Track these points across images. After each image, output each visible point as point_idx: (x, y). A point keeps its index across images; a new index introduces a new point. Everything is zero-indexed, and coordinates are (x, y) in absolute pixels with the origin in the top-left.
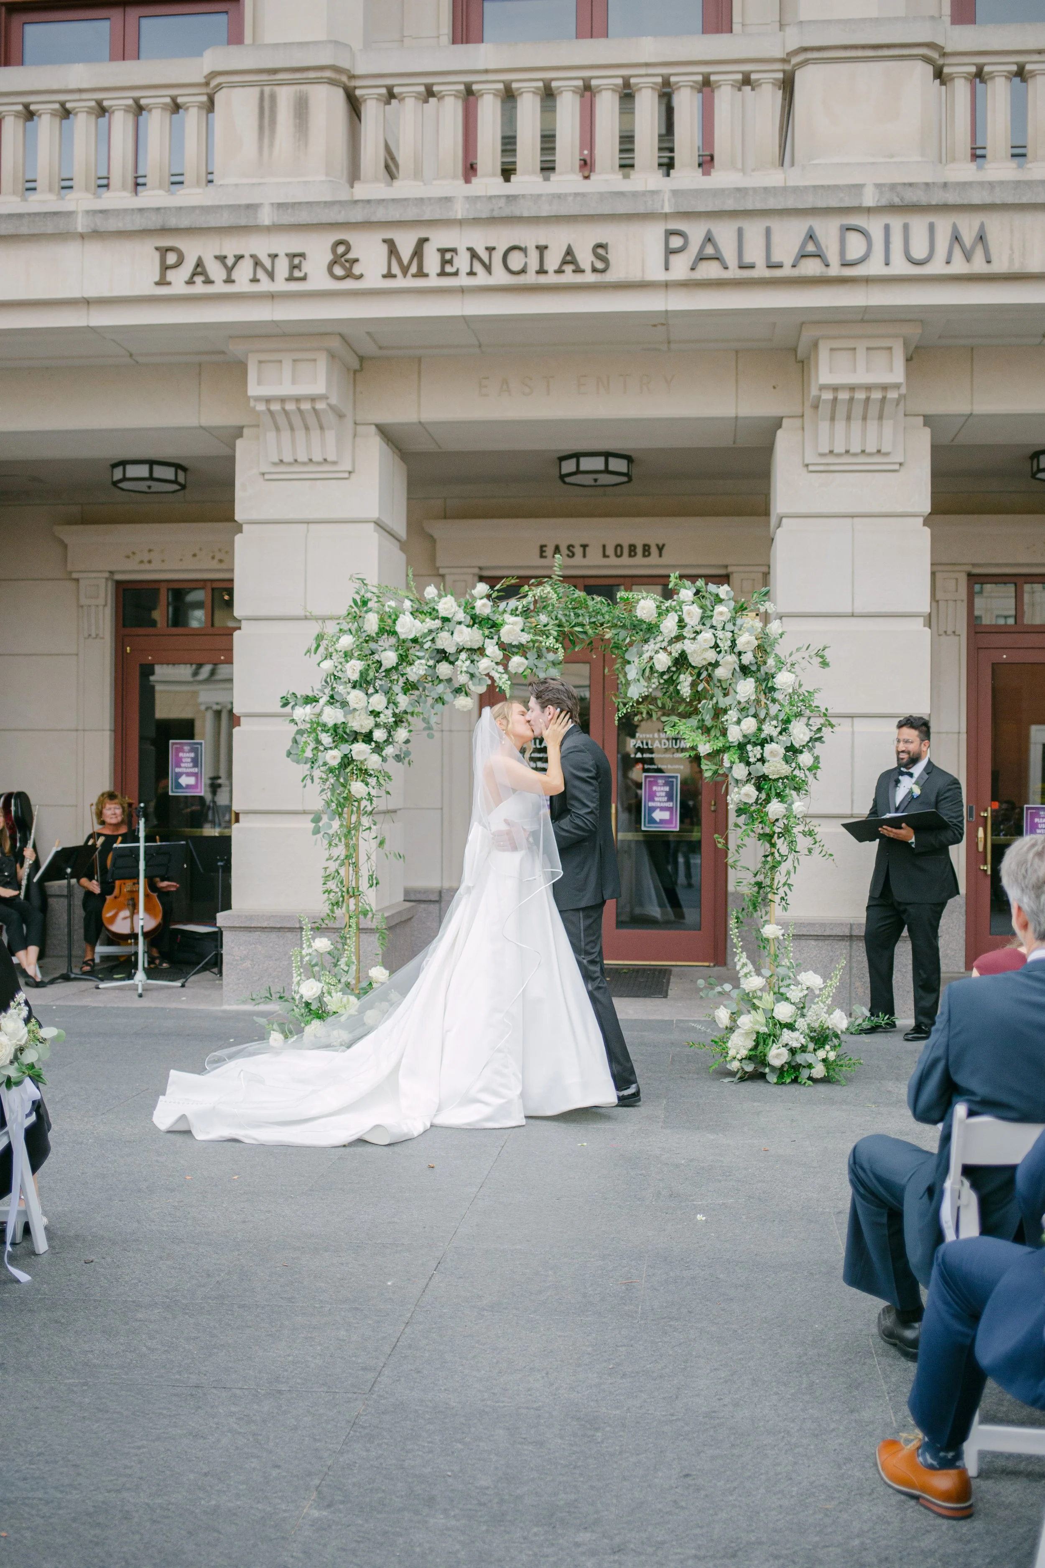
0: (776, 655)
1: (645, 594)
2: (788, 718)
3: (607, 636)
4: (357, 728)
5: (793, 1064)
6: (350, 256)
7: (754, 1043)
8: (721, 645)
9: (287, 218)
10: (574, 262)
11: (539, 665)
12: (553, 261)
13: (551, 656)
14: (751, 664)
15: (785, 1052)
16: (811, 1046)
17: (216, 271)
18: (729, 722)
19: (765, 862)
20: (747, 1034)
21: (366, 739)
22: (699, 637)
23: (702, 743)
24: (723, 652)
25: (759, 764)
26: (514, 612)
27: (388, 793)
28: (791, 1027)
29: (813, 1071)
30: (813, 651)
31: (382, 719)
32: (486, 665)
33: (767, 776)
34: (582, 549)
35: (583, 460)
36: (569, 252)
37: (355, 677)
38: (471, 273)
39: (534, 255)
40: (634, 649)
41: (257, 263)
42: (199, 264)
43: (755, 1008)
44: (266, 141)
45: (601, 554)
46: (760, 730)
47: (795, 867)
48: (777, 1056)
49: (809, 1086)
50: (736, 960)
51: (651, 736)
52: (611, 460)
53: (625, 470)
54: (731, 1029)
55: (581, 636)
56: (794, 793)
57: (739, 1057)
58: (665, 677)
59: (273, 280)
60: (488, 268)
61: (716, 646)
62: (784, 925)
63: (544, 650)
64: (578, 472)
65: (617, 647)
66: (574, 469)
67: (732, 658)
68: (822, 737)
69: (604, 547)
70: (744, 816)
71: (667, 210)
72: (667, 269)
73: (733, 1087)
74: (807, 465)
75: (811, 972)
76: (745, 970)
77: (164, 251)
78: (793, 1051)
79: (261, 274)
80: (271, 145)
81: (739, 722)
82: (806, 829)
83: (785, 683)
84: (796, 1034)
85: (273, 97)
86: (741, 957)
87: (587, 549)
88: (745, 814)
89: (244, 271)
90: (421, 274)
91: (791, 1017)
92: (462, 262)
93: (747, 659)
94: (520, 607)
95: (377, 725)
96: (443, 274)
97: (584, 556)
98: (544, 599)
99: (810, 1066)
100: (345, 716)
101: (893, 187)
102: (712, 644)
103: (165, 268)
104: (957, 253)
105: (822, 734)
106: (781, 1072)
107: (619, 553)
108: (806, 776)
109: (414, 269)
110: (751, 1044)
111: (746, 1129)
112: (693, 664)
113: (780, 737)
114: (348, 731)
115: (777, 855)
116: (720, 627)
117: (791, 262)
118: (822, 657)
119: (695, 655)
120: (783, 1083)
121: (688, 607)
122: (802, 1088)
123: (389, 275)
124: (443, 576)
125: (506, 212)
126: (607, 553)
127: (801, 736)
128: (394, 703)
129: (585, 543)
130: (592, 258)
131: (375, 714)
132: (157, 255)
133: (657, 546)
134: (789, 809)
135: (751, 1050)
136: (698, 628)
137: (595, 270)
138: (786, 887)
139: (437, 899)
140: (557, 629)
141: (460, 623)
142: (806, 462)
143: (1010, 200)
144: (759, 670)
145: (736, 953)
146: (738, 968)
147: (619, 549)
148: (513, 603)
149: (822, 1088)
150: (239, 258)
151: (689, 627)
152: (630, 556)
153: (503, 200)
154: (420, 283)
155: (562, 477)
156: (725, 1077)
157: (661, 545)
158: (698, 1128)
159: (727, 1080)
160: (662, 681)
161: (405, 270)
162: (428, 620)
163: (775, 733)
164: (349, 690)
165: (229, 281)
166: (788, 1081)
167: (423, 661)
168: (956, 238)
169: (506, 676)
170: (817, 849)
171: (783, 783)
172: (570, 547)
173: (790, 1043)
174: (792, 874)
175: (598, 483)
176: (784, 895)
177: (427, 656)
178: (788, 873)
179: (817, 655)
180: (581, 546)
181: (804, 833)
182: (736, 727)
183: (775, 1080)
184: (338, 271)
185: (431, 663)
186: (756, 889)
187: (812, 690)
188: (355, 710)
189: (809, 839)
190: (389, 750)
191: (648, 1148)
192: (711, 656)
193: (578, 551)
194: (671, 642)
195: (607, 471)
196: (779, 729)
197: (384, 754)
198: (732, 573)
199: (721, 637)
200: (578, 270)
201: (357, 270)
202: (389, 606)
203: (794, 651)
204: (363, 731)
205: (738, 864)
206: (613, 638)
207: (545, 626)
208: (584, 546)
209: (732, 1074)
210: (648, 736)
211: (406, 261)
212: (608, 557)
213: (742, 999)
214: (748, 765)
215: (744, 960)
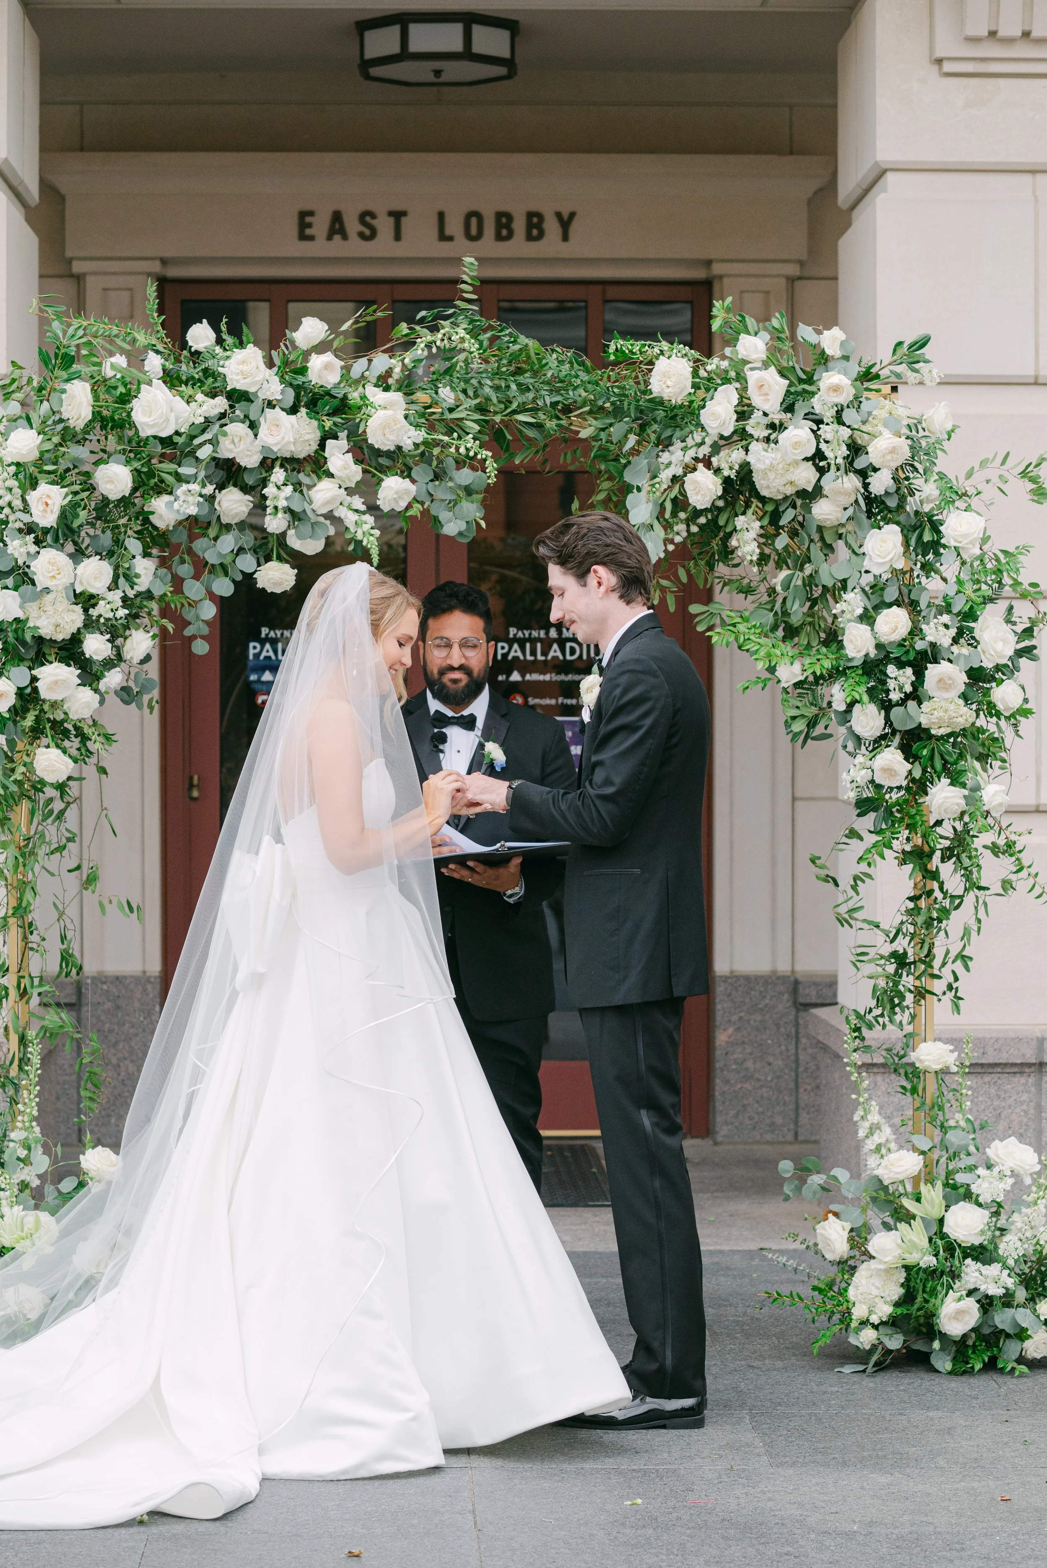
0: (942, 476)
1: (665, 345)
2: (971, 608)
3: (584, 434)
4: (46, 631)
5: (986, 1331)
7: (902, 1291)
8: (829, 454)
11: (439, 494)
13: (465, 476)
14: (887, 493)
15: (971, 1305)
16: (1021, 1295)
18: (847, 616)
19: (913, 912)
20: (889, 1271)
21: (64, 654)
22: (783, 437)
23: (787, 660)
24: (833, 468)
25: (912, 704)
26: (383, 382)
27: (103, 771)
28: (981, 1254)
29: (1027, 1344)
30: (1016, 464)
31: (102, 610)
32: (328, 495)
33: (927, 731)
34: (391, 220)
35: (414, 29)
37: (47, 519)
40: (641, 462)
43: (908, 1218)
45: (435, 232)
46: (915, 632)
47: (979, 921)
48: (956, 1314)
49: (1022, 1375)
50: (856, 1118)
51: (542, 634)
52: (478, 30)
53: (506, 54)
54: (848, 1267)
55: (531, 433)
56: (977, 765)
57: (875, 1319)
58: (702, 520)
61: (819, 455)
62: (956, 1043)
63: (450, 462)
64: (404, 55)
65: (604, 455)
66: (396, 49)
67: (852, 482)
68: (1035, 647)
69: (441, 216)
70: (872, 815)
73: (869, 1383)
74: (939, 61)
75: (1013, 1139)
76: (877, 1139)
78: (987, 1304)
81: (867, 618)
82: (1001, 842)
83: (965, 536)
84: (994, 1269)
86: (867, 1112)
87: (404, 221)
88: (875, 810)
91: (982, 1232)
93: (880, 483)
94: (397, 370)
95: (90, 624)
97: (398, 237)
98: (448, 354)
99: (1021, 1334)
100: (22, 607)
102: (812, 451)
105: (1033, 642)
106: (961, 1348)
107: (474, 231)
108: (1000, 730)
110: (897, 1292)
111: (941, 1462)
112: (764, 493)
113: (955, 649)
114: (28, 637)
115: (938, 894)
116: (828, 415)
118: (1033, 480)
119: (772, 476)
120: (964, 1373)
121: (757, 373)
122: (1007, 1379)
124: (79, 279)
126: (448, 232)
127: (999, 646)
128: (127, 577)
129: (398, 207)
131: (87, 601)
133: (559, 215)
134: (973, 797)
135: (897, 1305)
136: (777, 417)
138: (959, 963)
139: (73, 999)
140: (477, 416)
141: (271, 405)
142: (939, 54)
144: (901, 507)
145: (857, 1103)
146: (861, 1134)
147: (474, 221)
148: (381, 362)
151: (757, 415)
152: (499, 237)
155: (365, 65)
156: (842, 1365)
157: (565, 216)
158: (845, 1464)
159: (847, 1369)
160: (694, 529)
162: (200, 397)
163: (944, 638)
164: (33, 548)
166: (978, 1366)
167: (195, 487)
169: (369, 519)
170: (1022, 884)
171: (954, 745)
172: (366, 216)
173: (983, 1288)
174: (974, 934)
175: (444, 78)
176: (951, 979)
177: (202, 474)
178: (966, 933)
179: (1024, 474)
180: (391, 214)
181: (995, 849)
182: (864, 629)
183: (949, 1366)
185: (209, 489)
186: (891, 968)
187: (1011, 550)
188: (47, 590)
189: (1006, 863)
190: (113, 679)
191: (770, 1504)
192: (806, 476)
193: (384, 225)
194: (716, 448)
195: (468, 54)
196: (953, 632)
197: (102, 685)
198: (721, 277)
199: (829, 437)
202: (113, 366)
203: (977, 468)
204: (59, 637)
205: (857, 915)
206: (595, 438)
207: (451, 410)
208: (398, 216)
209: (860, 1356)
210: (535, 634)
212: (450, 239)
213: (874, 1200)
214: (886, 706)
215: (874, 1117)
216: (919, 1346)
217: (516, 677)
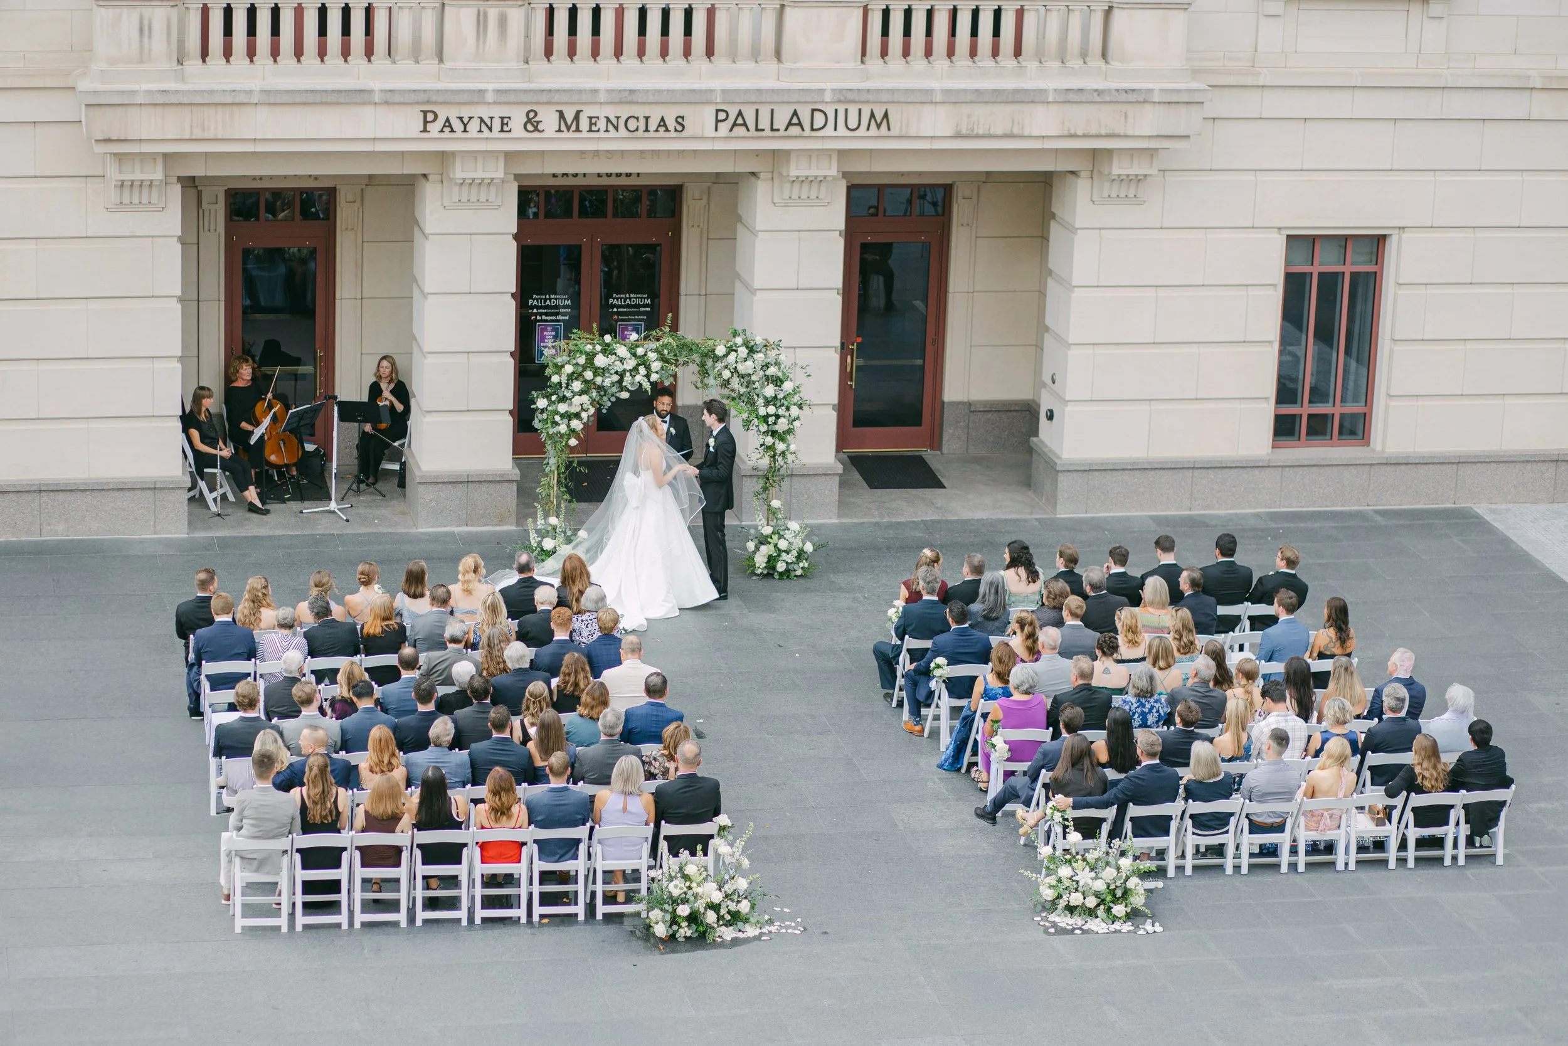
5: (787, 569)
6: (536, 119)
9: (502, 99)
10: (665, 125)
12: (653, 125)
15: (784, 564)
16: (796, 561)
17: (457, 125)
20: (764, 555)
28: (787, 552)
29: (797, 573)
33: (777, 431)
36: (663, 119)
38: (607, 131)
39: (642, 122)
41: (482, 120)
42: (448, 120)
43: (769, 543)
44: (481, 42)
48: (781, 567)
49: (795, 580)
50: (756, 518)
54: (754, 552)
56: (788, 438)
57: (761, 567)
59: (491, 131)
60: (616, 128)
71: (718, 101)
72: (716, 130)
73: (761, 583)
74: (775, 203)
75: (793, 522)
76: (762, 523)
77: (425, 113)
78: (787, 564)
79: (484, 128)
80: (484, 43)
82: (792, 454)
84: (789, 556)
85: (486, 14)
89: (474, 126)
90: (578, 130)
91: (787, 547)
92: (602, 124)
96: (590, 130)
97: (584, 177)
101: (841, 91)
103: (426, 122)
104: (873, 124)
106: (781, 574)
108: (793, 427)
109: (573, 128)
110: (766, 560)
115: (777, 465)
117: (784, 128)
120: (782, 579)
122: (791, 580)
123: (560, 130)
125: (629, 99)
130: (675, 124)
132: (422, 115)
134: (787, 446)
135: (766, 563)
137: (676, 130)
142: (775, 201)
143: (902, 100)
145: (756, 514)
146: (758, 522)
149: (802, 581)
150: (471, 118)
153: (628, 92)
154: (577, 135)
159: (755, 579)
161: (568, 128)
165: (465, 131)
166: (784, 577)
168: (872, 115)
171: (784, 434)
173: (787, 560)
183: (777, 577)
184: (530, 128)
200: (667, 130)
201: (540, 127)
209: (758, 576)
211: (569, 123)
213: (761, 538)
214: (768, 425)
215: (761, 517)
216: (771, 572)
217: (615, 310)
